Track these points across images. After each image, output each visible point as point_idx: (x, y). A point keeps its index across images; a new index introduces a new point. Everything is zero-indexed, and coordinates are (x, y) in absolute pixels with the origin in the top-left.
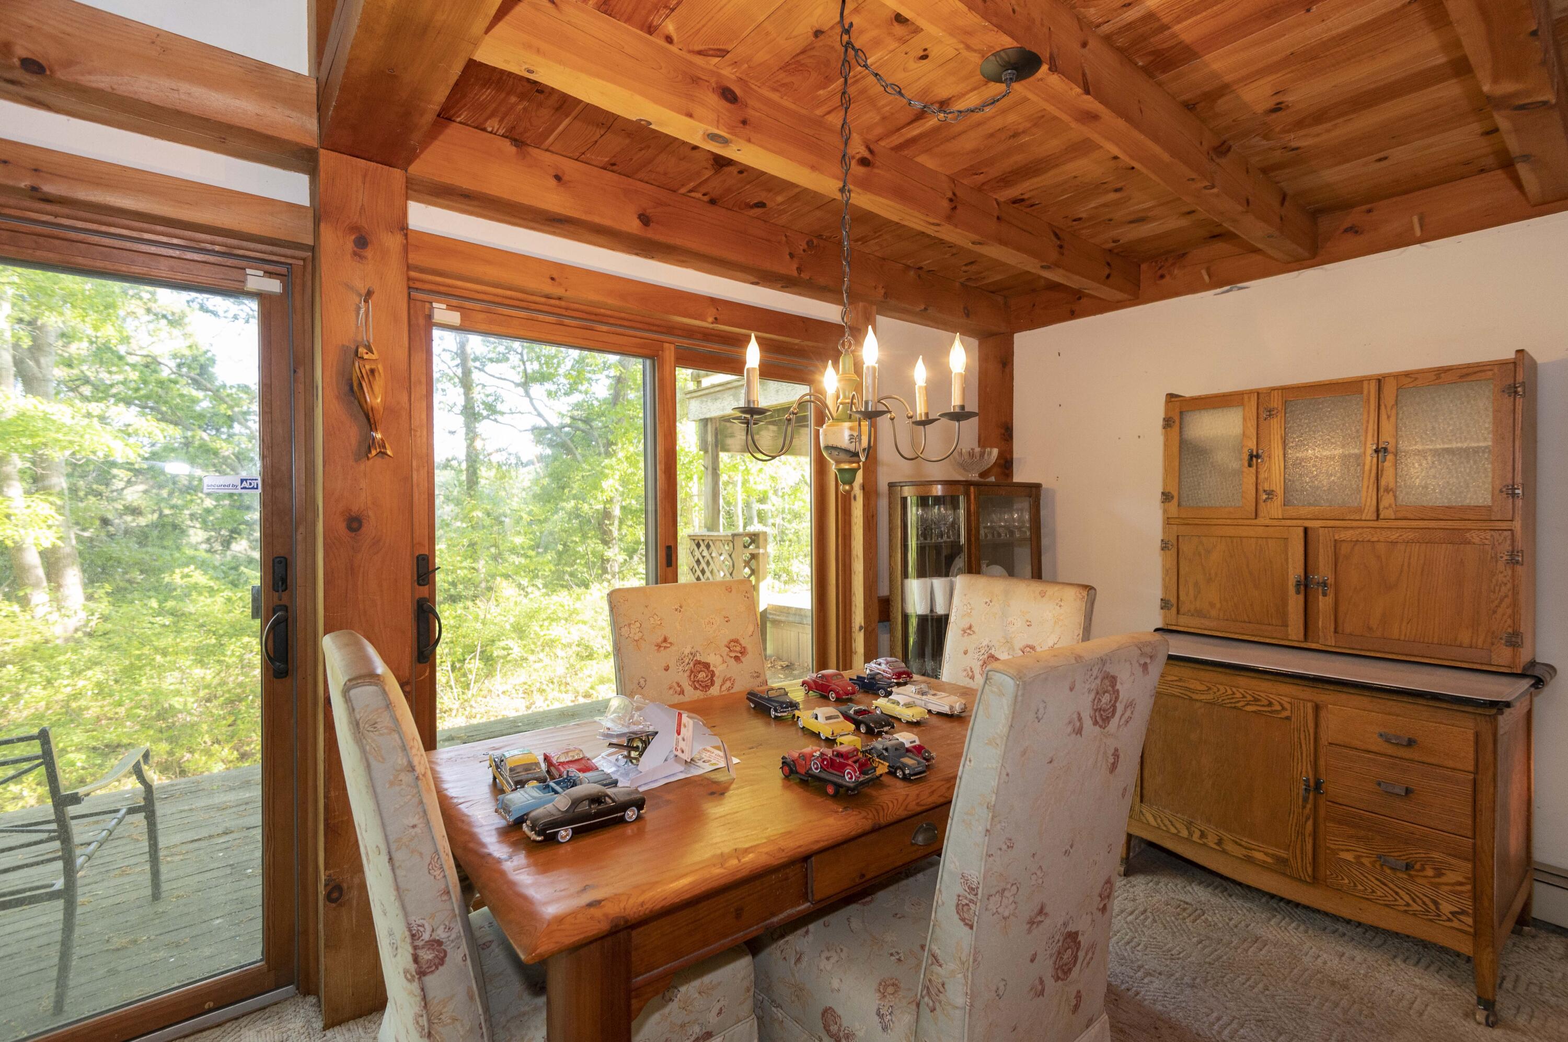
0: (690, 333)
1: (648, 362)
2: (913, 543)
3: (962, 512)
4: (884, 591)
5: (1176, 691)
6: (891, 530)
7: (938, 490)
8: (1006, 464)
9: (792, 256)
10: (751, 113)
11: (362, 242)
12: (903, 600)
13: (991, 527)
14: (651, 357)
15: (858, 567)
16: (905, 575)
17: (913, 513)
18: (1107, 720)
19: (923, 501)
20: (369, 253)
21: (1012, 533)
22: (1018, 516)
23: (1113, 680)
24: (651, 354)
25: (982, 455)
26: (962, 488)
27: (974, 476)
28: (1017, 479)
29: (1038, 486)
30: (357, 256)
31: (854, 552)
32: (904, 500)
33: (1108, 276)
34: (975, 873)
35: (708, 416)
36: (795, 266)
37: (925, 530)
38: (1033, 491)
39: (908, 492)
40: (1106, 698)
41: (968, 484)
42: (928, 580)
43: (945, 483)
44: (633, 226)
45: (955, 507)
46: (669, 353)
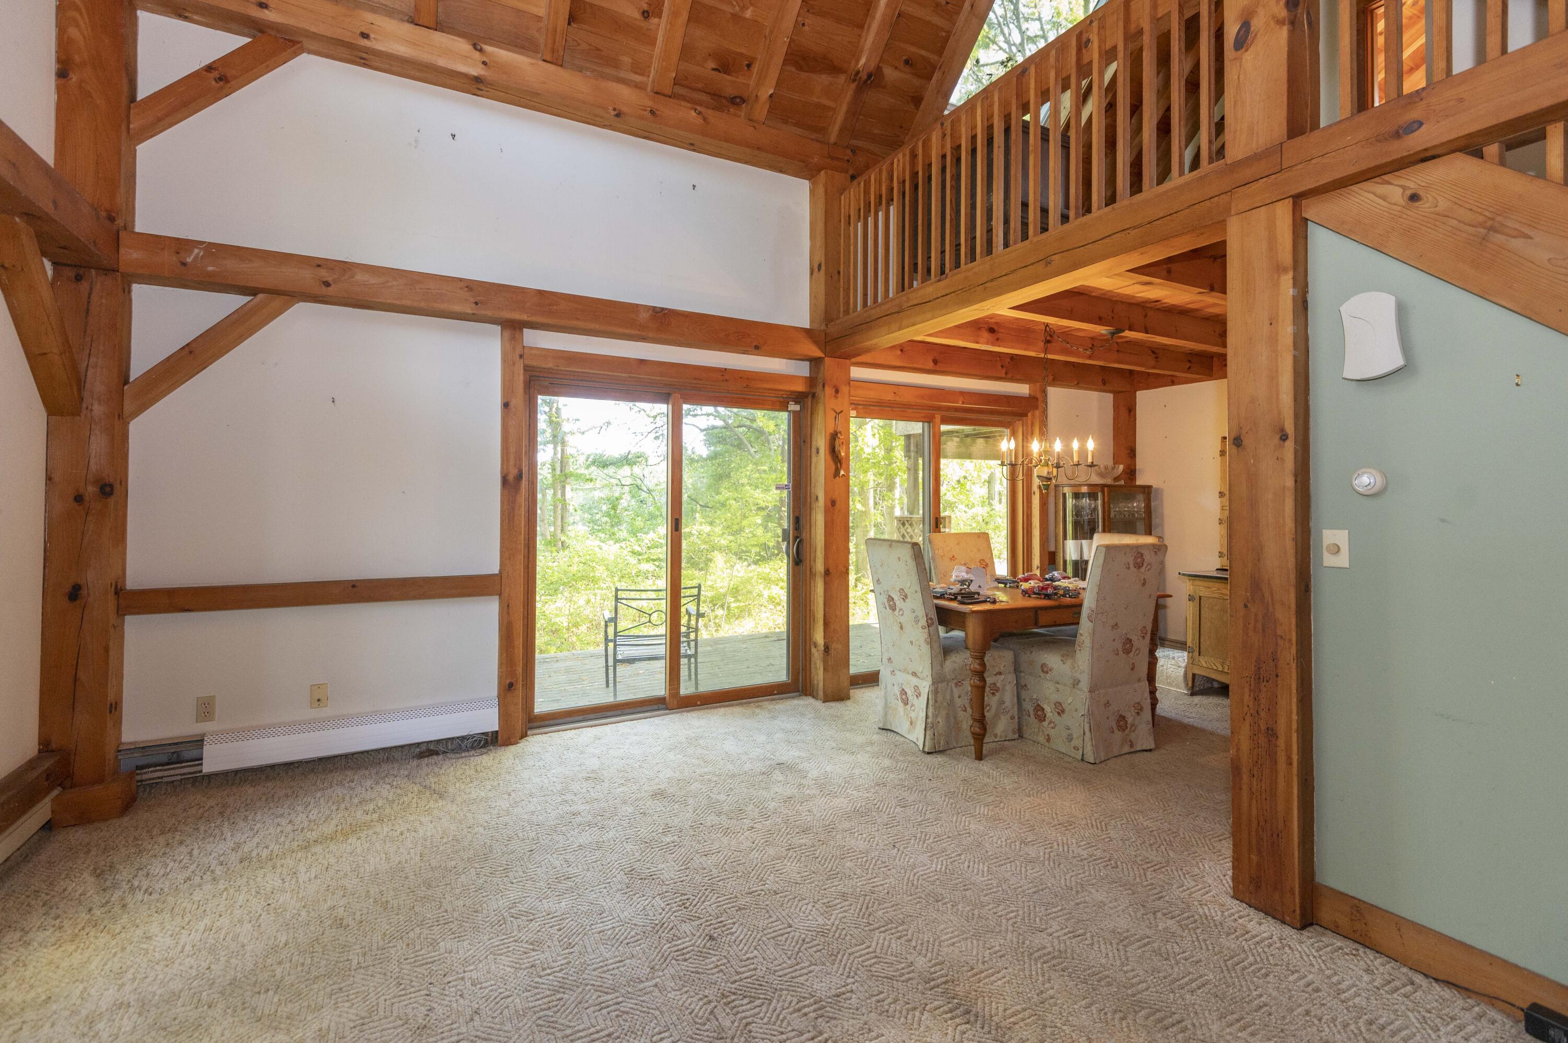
0: (948, 409)
1: (926, 425)
2: (1069, 519)
3: (1099, 502)
4: (1052, 549)
5: (1216, 595)
6: (1056, 512)
7: (1084, 489)
8: (1131, 473)
9: (1002, 366)
10: (1000, 335)
11: (837, 391)
12: (1064, 552)
13: (1119, 511)
14: (929, 422)
15: (1036, 533)
16: (1065, 538)
17: (1070, 502)
18: (1139, 567)
19: (1077, 496)
20: (839, 395)
21: (1133, 515)
22: (1137, 505)
23: (1142, 555)
24: (928, 420)
25: (1113, 468)
26: (1099, 489)
27: (1109, 481)
28: (1138, 483)
29: (1150, 487)
30: (836, 397)
31: (1034, 525)
32: (1064, 495)
33: (1189, 368)
34: (1093, 606)
35: (911, 433)
36: (1004, 371)
37: (1078, 512)
38: (1147, 490)
39: (1067, 490)
40: (1139, 560)
41: (1103, 486)
42: (1079, 541)
43: (1089, 485)
44: (930, 365)
45: (1096, 499)
46: (938, 418)
